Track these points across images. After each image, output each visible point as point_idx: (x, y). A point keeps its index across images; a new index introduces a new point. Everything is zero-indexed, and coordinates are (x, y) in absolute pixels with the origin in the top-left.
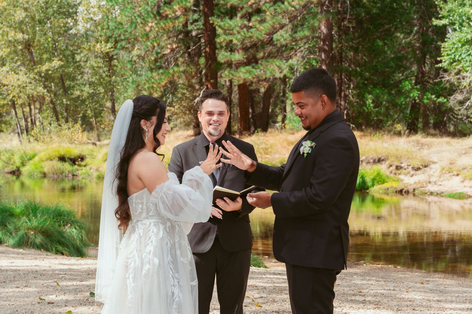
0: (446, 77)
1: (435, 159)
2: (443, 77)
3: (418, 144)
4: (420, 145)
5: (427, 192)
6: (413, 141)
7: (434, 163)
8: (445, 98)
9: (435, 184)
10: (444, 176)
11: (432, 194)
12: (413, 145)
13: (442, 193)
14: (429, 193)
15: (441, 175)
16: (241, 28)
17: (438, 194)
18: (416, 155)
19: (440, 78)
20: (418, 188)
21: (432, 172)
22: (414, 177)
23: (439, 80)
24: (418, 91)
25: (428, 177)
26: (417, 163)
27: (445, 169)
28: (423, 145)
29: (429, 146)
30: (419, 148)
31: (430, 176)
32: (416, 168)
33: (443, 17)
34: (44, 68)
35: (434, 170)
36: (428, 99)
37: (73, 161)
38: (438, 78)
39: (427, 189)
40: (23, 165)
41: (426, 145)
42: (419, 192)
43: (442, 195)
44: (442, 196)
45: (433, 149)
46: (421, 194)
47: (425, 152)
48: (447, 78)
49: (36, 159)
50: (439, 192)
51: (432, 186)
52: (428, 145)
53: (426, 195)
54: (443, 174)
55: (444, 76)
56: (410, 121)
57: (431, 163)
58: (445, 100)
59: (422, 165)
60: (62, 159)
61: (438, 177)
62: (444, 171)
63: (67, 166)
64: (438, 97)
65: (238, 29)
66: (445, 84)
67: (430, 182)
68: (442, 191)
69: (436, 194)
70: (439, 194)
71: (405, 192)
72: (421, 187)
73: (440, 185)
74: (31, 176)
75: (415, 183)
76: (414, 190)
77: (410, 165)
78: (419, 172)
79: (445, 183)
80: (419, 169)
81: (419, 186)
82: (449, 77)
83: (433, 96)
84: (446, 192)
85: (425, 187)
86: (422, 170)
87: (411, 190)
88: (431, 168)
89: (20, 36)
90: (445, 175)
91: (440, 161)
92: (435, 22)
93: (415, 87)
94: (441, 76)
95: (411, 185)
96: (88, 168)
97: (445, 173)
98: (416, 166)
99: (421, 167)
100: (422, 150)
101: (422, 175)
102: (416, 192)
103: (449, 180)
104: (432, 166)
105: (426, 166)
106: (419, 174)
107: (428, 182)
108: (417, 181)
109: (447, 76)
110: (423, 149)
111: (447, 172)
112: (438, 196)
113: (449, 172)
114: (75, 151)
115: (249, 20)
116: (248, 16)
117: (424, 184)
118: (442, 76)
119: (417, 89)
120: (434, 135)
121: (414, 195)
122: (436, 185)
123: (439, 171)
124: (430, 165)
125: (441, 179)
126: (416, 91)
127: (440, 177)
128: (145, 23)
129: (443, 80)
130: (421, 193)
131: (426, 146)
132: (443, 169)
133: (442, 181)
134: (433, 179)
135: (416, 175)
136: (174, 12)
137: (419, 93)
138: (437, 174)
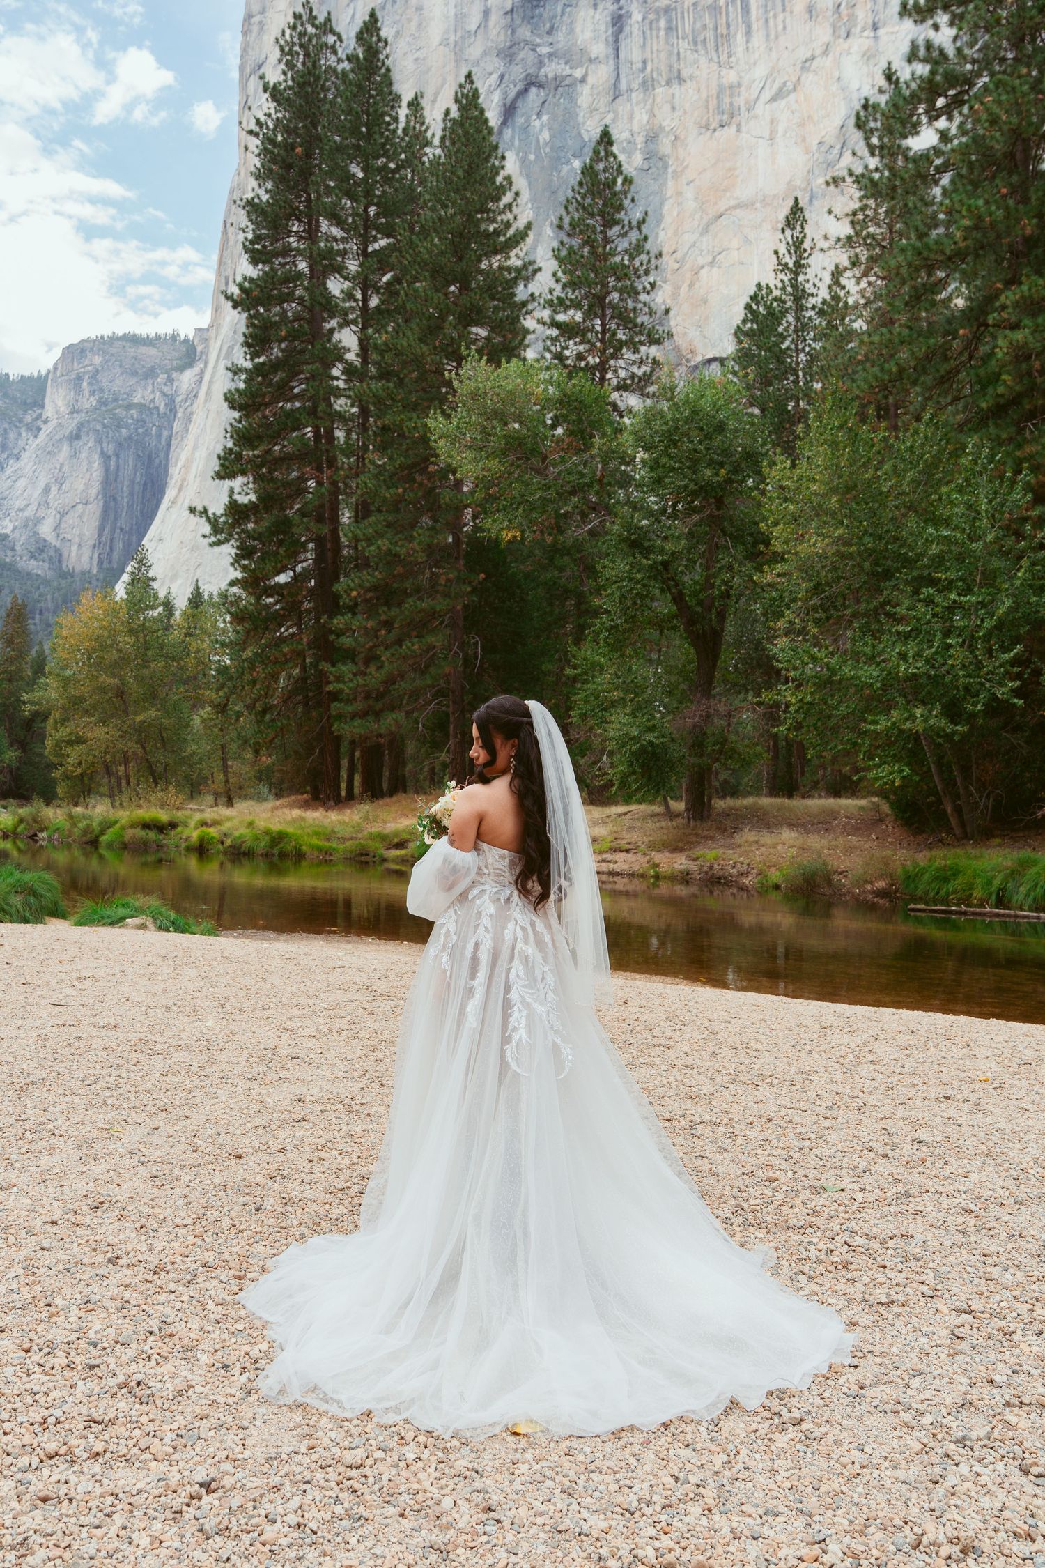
16: (355, 675)
33: (575, 667)
34: (138, 719)
37: (160, 828)
40: (102, 832)
49: (118, 826)
60: (146, 826)
63: (152, 835)
65: (350, 676)
74: (110, 846)
89: (111, 681)
92: (569, 672)
114: (163, 816)
115: (367, 667)
116: (367, 662)
128: (252, 668)
136: (285, 655)
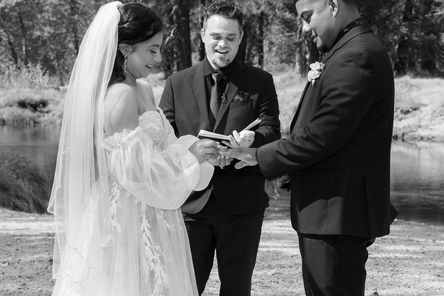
0: (438, 12)
1: (425, 101)
2: (435, 12)
3: (406, 85)
4: (409, 86)
5: (417, 136)
6: (402, 82)
7: (425, 105)
8: (435, 35)
9: (426, 128)
10: (435, 120)
11: (422, 138)
12: (401, 86)
13: (433, 137)
14: (419, 138)
15: (432, 118)
17: (428, 139)
18: (405, 97)
19: (432, 13)
20: (408, 133)
21: (422, 115)
22: (403, 120)
23: (431, 15)
24: (406, 28)
25: (417, 120)
26: (406, 106)
27: (437, 112)
28: (411, 86)
29: (419, 87)
30: (407, 89)
31: (420, 120)
32: (405, 112)
35: (425, 113)
36: (417, 36)
37: (35, 106)
38: (430, 13)
39: (417, 133)
41: (415, 86)
42: (409, 137)
43: (433, 139)
44: (433, 141)
45: (424, 90)
46: (410, 140)
47: (414, 94)
48: (440, 13)
50: (430, 137)
51: (423, 131)
52: (417, 86)
53: (416, 140)
54: (434, 117)
55: (437, 10)
56: (398, 60)
57: (422, 106)
58: (435, 37)
59: (412, 108)
60: (23, 104)
61: (429, 121)
62: (435, 114)
64: (428, 34)
66: (437, 20)
67: (420, 126)
68: (433, 135)
69: (426, 139)
70: (431, 139)
71: (394, 137)
72: (411, 132)
73: (431, 129)
75: (404, 127)
76: (403, 135)
77: (398, 108)
78: (408, 115)
79: (436, 127)
80: (408, 112)
81: (408, 130)
82: (441, 11)
83: (422, 34)
84: (437, 136)
85: (415, 131)
86: (412, 114)
87: (400, 135)
88: (421, 111)
90: (437, 118)
91: (431, 103)
93: (404, 23)
94: (432, 11)
95: (400, 129)
96: (50, 115)
97: (437, 116)
98: (405, 109)
99: (410, 110)
100: (411, 92)
101: (412, 119)
102: (406, 137)
103: (441, 124)
104: (423, 109)
105: (415, 109)
106: (408, 118)
107: (418, 125)
108: (406, 125)
109: (439, 10)
110: (412, 90)
111: (439, 115)
112: (429, 141)
113: (441, 115)
117: (414, 128)
118: (434, 10)
119: (405, 25)
120: (423, 76)
121: (403, 140)
122: (427, 130)
123: (430, 113)
124: (420, 107)
125: (432, 123)
126: (404, 27)
127: (431, 121)
129: (435, 14)
130: (411, 138)
131: (415, 88)
132: (434, 112)
133: (433, 125)
134: (423, 123)
135: (405, 119)
137: (407, 29)
138: (427, 118)
